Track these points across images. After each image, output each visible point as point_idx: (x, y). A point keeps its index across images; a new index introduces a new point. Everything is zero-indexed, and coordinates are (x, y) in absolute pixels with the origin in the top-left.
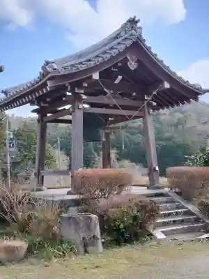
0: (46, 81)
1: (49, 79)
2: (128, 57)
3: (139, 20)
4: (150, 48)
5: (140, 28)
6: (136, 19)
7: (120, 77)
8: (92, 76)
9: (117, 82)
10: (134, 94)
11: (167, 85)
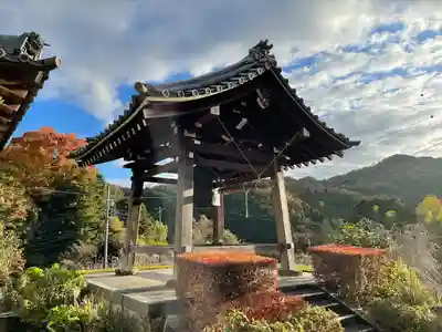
0: (141, 111)
1: (146, 107)
2: (258, 91)
3: (271, 46)
4: (287, 80)
5: (273, 57)
6: (269, 44)
7: (244, 120)
8: (209, 110)
9: (239, 127)
10: (260, 145)
11: (306, 133)
